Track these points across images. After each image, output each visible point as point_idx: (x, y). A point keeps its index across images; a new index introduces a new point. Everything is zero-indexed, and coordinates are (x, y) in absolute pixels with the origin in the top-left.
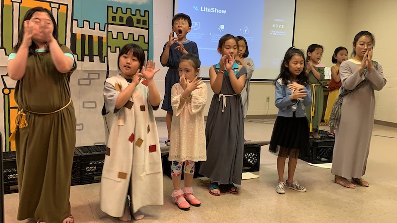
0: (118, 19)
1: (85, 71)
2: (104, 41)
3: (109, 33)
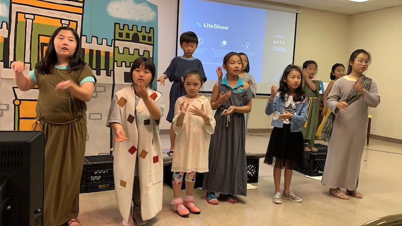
0: (124, 35)
2: (111, 56)
3: (116, 49)
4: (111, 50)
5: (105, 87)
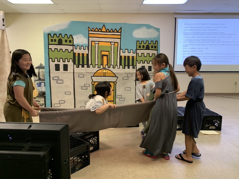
0: (142, 47)
1: (126, 73)
2: (135, 58)
3: (138, 54)
4: (135, 55)
5: (132, 74)
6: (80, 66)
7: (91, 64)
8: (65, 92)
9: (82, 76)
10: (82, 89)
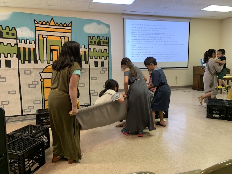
0: (93, 42)
2: (87, 53)
3: (90, 50)
4: (87, 50)
5: (85, 70)
6: (26, 62)
7: (39, 59)
8: (9, 92)
9: (29, 72)
10: (29, 87)
